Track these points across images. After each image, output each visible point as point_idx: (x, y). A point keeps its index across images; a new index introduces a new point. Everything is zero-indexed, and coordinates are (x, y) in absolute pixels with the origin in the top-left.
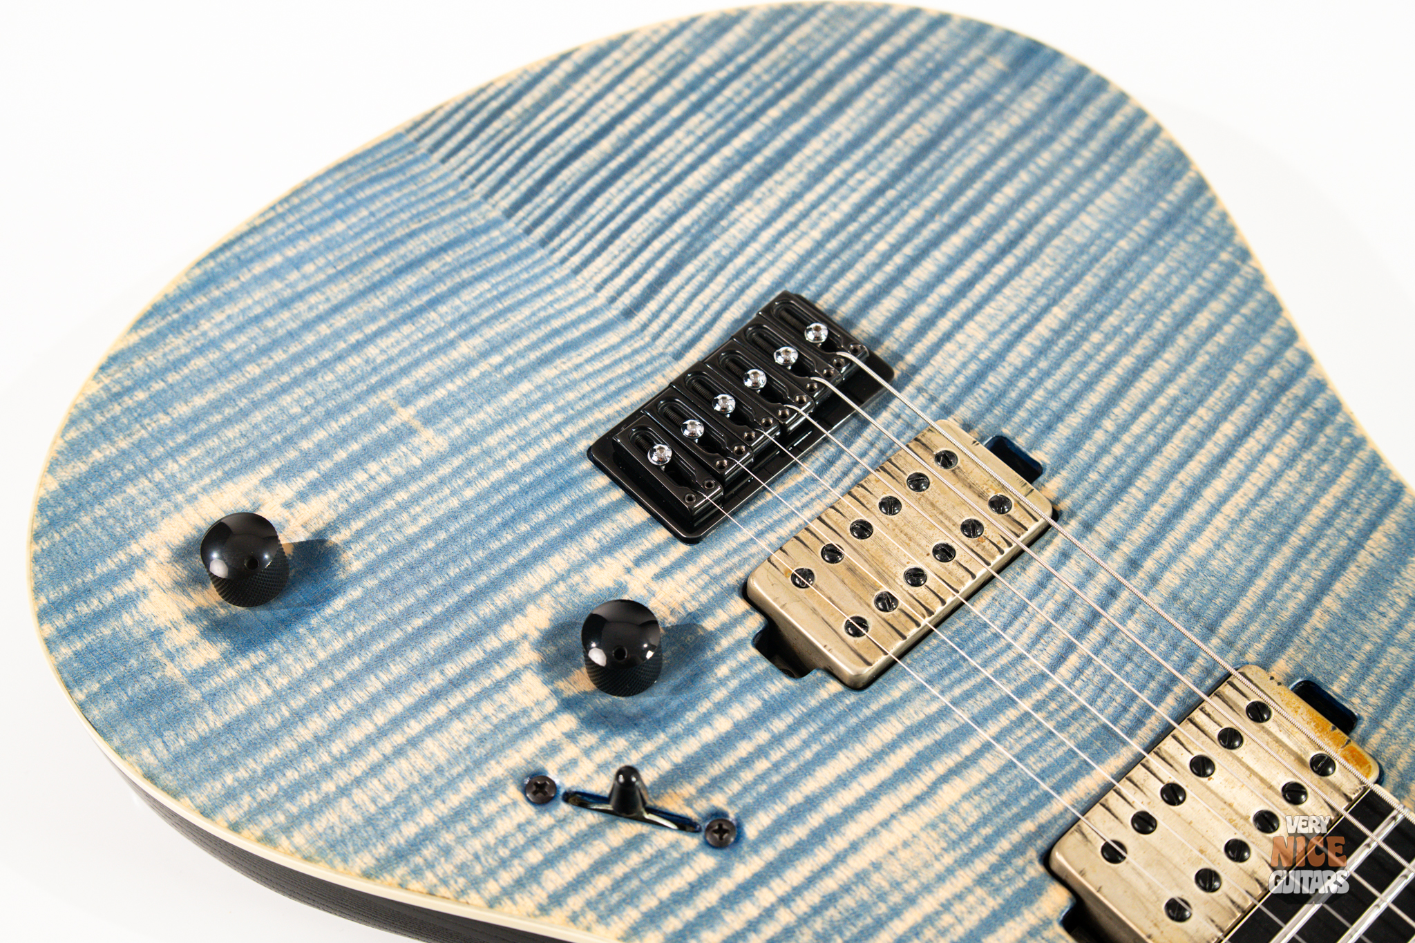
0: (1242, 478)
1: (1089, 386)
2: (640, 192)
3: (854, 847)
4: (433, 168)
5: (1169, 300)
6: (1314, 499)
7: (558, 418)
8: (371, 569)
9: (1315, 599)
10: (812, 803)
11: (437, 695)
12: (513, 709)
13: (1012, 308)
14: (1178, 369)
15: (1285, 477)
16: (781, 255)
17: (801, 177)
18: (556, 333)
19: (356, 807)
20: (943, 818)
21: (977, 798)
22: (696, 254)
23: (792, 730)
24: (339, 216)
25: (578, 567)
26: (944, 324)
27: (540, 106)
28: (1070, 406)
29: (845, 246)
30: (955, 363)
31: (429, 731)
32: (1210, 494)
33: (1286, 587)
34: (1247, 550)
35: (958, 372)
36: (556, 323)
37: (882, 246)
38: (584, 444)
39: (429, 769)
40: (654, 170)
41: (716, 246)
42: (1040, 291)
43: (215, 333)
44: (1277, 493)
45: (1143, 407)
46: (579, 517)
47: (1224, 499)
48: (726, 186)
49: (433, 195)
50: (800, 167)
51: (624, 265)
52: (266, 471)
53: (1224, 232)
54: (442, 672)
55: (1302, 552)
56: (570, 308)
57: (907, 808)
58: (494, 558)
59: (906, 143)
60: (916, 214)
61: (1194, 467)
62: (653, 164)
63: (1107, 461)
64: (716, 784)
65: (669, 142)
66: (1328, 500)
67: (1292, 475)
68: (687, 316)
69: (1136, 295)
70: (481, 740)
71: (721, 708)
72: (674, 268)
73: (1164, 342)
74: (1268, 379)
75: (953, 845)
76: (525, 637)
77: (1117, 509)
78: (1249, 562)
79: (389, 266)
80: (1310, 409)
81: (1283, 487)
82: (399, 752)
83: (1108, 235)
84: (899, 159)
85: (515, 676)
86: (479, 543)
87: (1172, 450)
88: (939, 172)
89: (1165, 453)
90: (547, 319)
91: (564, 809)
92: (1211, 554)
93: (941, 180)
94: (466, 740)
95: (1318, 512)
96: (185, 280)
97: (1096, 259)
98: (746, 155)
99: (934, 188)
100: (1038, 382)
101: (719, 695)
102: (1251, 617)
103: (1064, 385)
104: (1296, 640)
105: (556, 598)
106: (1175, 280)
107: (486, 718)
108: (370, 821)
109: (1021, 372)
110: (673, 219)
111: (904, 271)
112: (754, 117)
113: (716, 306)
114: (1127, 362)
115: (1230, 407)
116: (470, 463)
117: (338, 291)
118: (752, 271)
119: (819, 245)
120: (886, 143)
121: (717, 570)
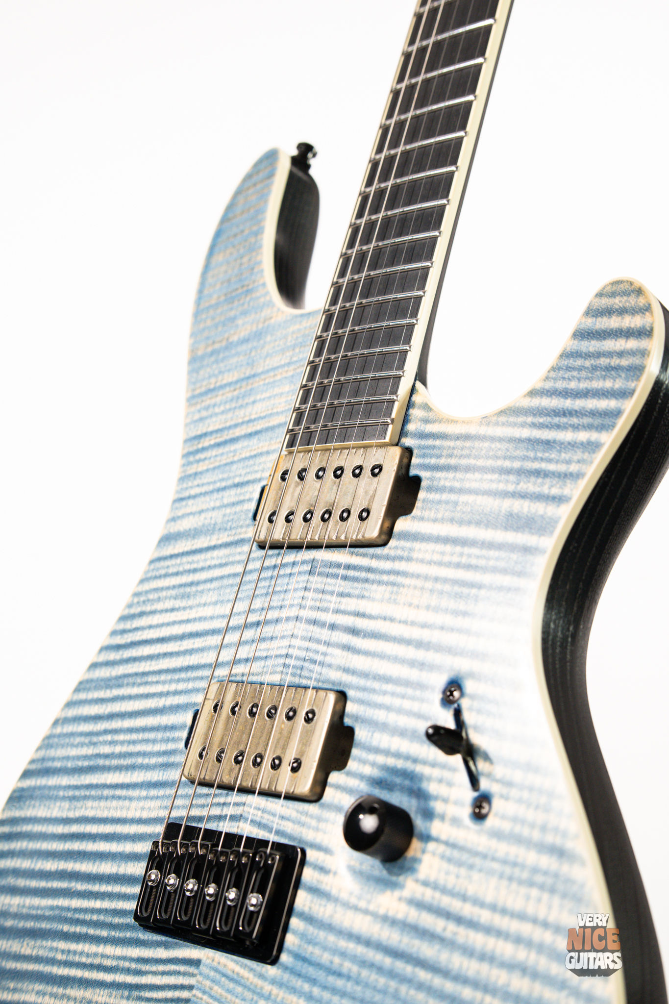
0: (168, 624)
1: (144, 729)
5: (88, 734)
6: (168, 588)
11: (459, 920)
13: (114, 803)
14: (123, 698)
15: (162, 607)
16: (119, 958)
19: (550, 907)
20: (389, 601)
21: (371, 596)
23: (380, 706)
25: (347, 905)
26: (133, 829)
28: (158, 728)
29: (103, 925)
30: (153, 804)
31: (481, 904)
32: (181, 630)
33: (214, 562)
34: (202, 592)
35: (157, 798)
37: (98, 904)
39: (505, 883)
42: (101, 798)
45: (147, 696)
46: (316, 931)
50: (62, 999)
53: (46, 742)
54: (445, 929)
59: (34, 948)
60: (74, 903)
66: (167, 582)
68: (172, 980)
69: (90, 751)
70: (471, 867)
71: (387, 753)
73: (111, 717)
74: (116, 657)
75: (399, 585)
76: (400, 899)
81: (167, 605)
82: (504, 911)
83: (61, 793)
84: (44, 943)
85: (426, 884)
88: (47, 913)
89: (168, 665)
93: (51, 908)
94: (476, 876)
95: (174, 581)
97: (76, 787)
100: (150, 754)
101: (381, 759)
103: (148, 741)
106: (78, 740)
108: (552, 891)
109: (147, 767)
111: (109, 879)
113: (161, 968)
114: (126, 724)
118: (133, 966)
119: (107, 940)
120: (36, 959)
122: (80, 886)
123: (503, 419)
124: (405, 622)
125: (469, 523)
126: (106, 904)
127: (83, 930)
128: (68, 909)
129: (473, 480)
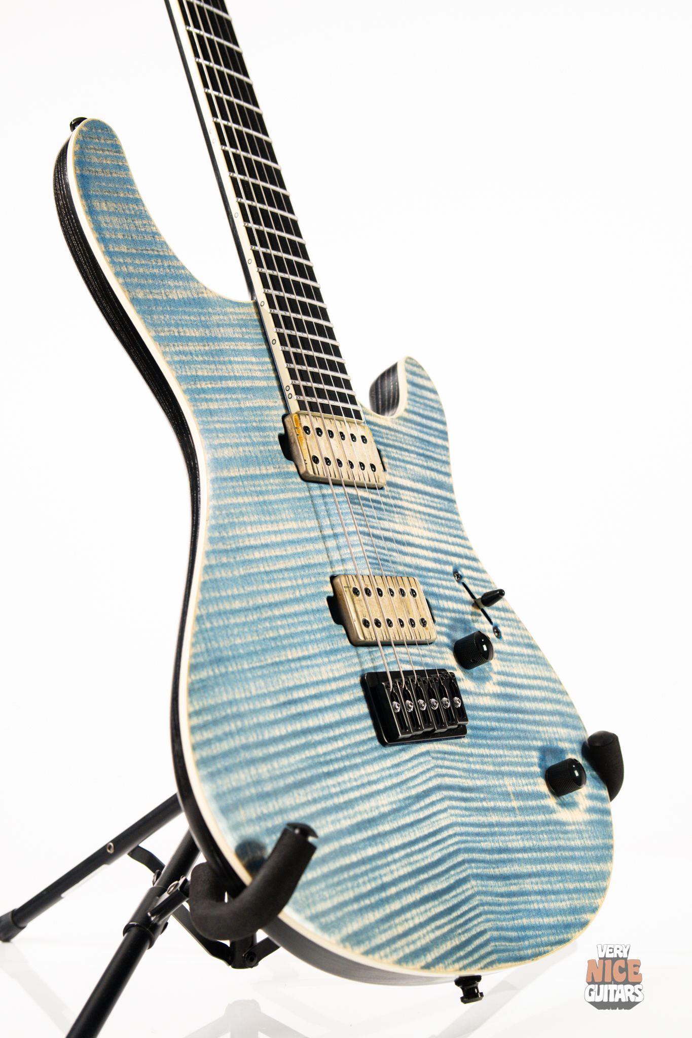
0: (264, 533)
1: (296, 614)
2: (420, 851)
3: (428, 539)
4: (491, 929)
5: (244, 624)
6: (244, 504)
7: (471, 759)
8: (530, 748)
9: (267, 476)
10: (436, 561)
11: (519, 687)
12: (501, 663)
13: (306, 672)
14: (259, 593)
15: (249, 520)
16: (379, 771)
17: (357, 809)
18: (465, 800)
19: (541, 671)
22: (409, 798)
24: (523, 928)
26: (334, 686)
27: (444, 938)
28: (306, 612)
29: (354, 755)
30: (338, 666)
31: (522, 677)
32: (279, 538)
33: (274, 488)
35: (339, 661)
36: (463, 804)
37: (340, 744)
38: (465, 740)
39: (523, 665)
40: (412, 859)
41: (401, 796)
42: (291, 670)
43: (566, 897)
44: (255, 518)
47: (275, 533)
48: (386, 827)
49: (492, 912)
50: (355, 815)
51: (435, 814)
52: (554, 817)
53: (200, 637)
54: (517, 693)
55: (261, 493)
56: (457, 808)
57: (412, 535)
58: (498, 720)
59: (307, 794)
60: (321, 750)
61: (278, 552)
62: (411, 864)
63: (306, 581)
64: (457, 590)
65: (402, 872)
66: (240, 500)
67: (246, 519)
68: (420, 769)
69: (256, 638)
70: (510, 661)
71: (448, 610)
72: (419, 797)
73: (257, 608)
74: (229, 560)
75: (404, 514)
77: (312, 562)
78: (281, 506)
79: (511, 884)
80: (222, 535)
81: (252, 519)
82: (529, 678)
83: (249, 675)
84: (314, 787)
85: (499, 673)
86: (501, 729)
87: (281, 565)
88: (301, 766)
89: (285, 566)
90: (466, 809)
91: (493, 620)
92: (291, 520)
93: (302, 761)
94: (514, 665)
95: (247, 500)
96: (573, 935)
97: (262, 667)
98: (373, 839)
99: (307, 758)
100: (313, 632)
101: (449, 615)
102: (291, 490)
103: (304, 622)
104: (282, 471)
105: (484, 689)
106: (236, 631)
107: (508, 667)
108: (538, 664)
109: (316, 641)
110: (412, 825)
111: (338, 724)
112: (363, 862)
113: (410, 765)
114: (277, 612)
115: (250, 562)
116: (499, 764)
117: (528, 885)
118: (392, 771)
119: (364, 764)
120: (315, 801)
121: (439, 655)
122: (317, 737)
123: (401, 422)
124: (418, 536)
125: (418, 481)
126: (347, 741)
127: (341, 765)
128: (319, 756)
129: (406, 456)
